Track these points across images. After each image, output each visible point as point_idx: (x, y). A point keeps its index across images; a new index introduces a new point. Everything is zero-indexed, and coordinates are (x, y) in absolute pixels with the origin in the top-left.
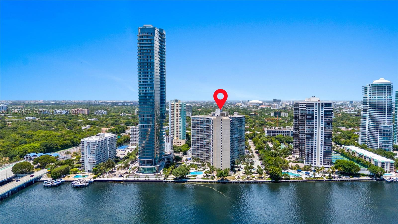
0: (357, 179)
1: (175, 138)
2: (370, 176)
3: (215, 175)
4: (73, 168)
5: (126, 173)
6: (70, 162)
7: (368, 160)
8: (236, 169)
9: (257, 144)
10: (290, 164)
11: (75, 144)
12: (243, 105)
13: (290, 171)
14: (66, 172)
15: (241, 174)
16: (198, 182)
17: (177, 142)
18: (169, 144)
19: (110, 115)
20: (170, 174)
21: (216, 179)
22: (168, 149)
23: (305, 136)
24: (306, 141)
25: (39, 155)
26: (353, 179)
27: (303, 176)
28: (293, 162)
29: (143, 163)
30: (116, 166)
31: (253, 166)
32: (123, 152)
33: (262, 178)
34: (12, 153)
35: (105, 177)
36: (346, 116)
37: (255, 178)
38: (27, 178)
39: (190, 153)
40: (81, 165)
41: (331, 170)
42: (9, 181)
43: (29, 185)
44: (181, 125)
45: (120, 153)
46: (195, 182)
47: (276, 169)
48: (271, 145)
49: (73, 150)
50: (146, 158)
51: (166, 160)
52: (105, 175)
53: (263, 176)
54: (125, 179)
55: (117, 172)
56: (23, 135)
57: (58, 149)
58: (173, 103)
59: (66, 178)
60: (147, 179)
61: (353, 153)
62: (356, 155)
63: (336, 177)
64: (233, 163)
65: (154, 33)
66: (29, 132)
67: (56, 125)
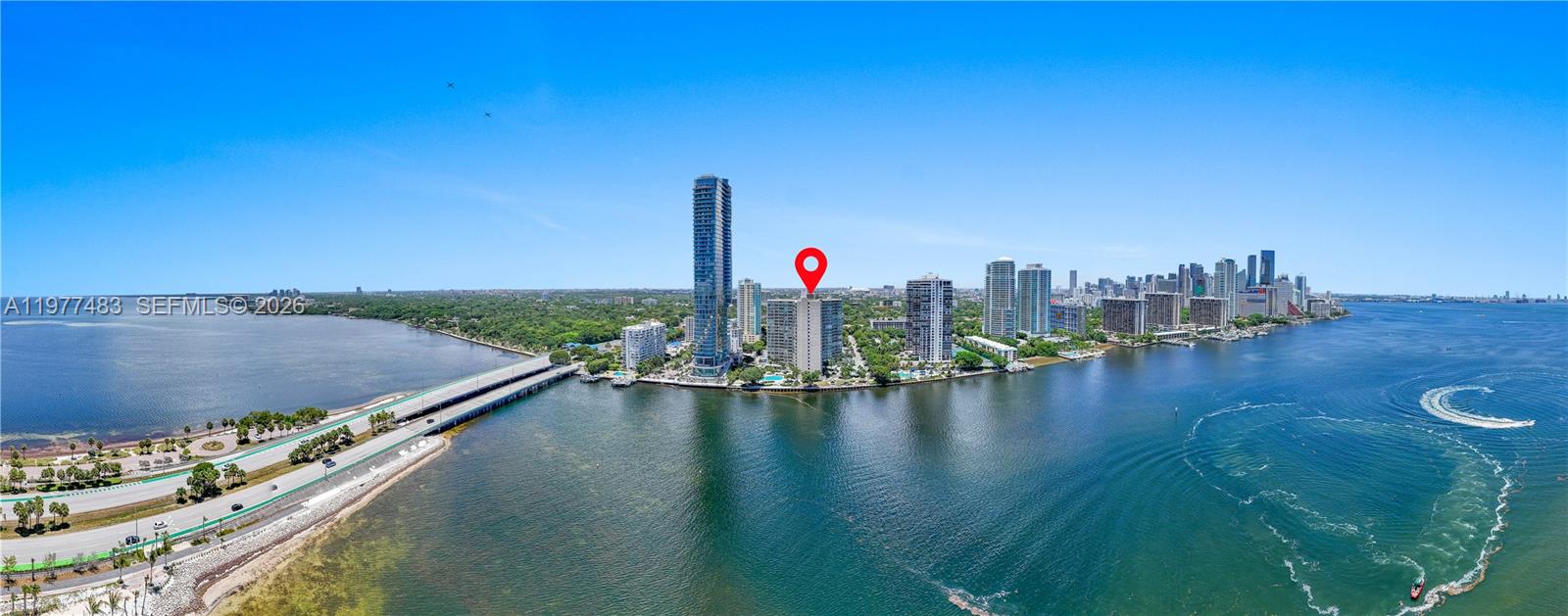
0: (979, 373)
1: (746, 332)
2: (993, 368)
3: (799, 380)
4: (613, 363)
5: (678, 375)
6: (610, 356)
7: (991, 350)
8: (830, 373)
9: (859, 340)
10: (901, 362)
11: (617, 337)
12: (843, 293)
13: (900, 371)
14: (606, 368)
15: (837, 379)
16: (775, 390)
17: (748, 338)
18: (737, 339)
19: (661, 304)
20: (737, 379)
21: (801, 386)
22: (735, 346)
23: (919, 324)
24: (922, 330)
25: (577, 345)
26: (976, 373)
27: (917, 376)
28: (905, 360)
29: (700, 361)
30: (666, 365)
31: (854, 367)
32: (675, 349)
33: (865, 382)
34: (550, 341)
35: (651, 378)
36: (969, 305)
37: (856, 382)
38: (564, 370)
39: (765, 353)
40: (622, 361)
41: (951, 366)
42: (546, 370)
43: (566, 376)
44: (753, 314)
45: (671, 349)
46: (772, 390)
47: (883, 369)
48: (877, 341)
49: (614, 343)
50: (703, 355)
51: (731, 360)
52: (652, 375)
53: (866, 379)
54: (676, 381)
55: (667, 373)
56: (563, 324)
57: (597, 342)
58: (743, 283)
59: (604, 375)
60: (705, 384)
61: (976, 343)
62: (979, 346)
63: (956, 373)
64: (825, 364)
65: (716, 185)
66: (568, 321)
67: (598, 314)
